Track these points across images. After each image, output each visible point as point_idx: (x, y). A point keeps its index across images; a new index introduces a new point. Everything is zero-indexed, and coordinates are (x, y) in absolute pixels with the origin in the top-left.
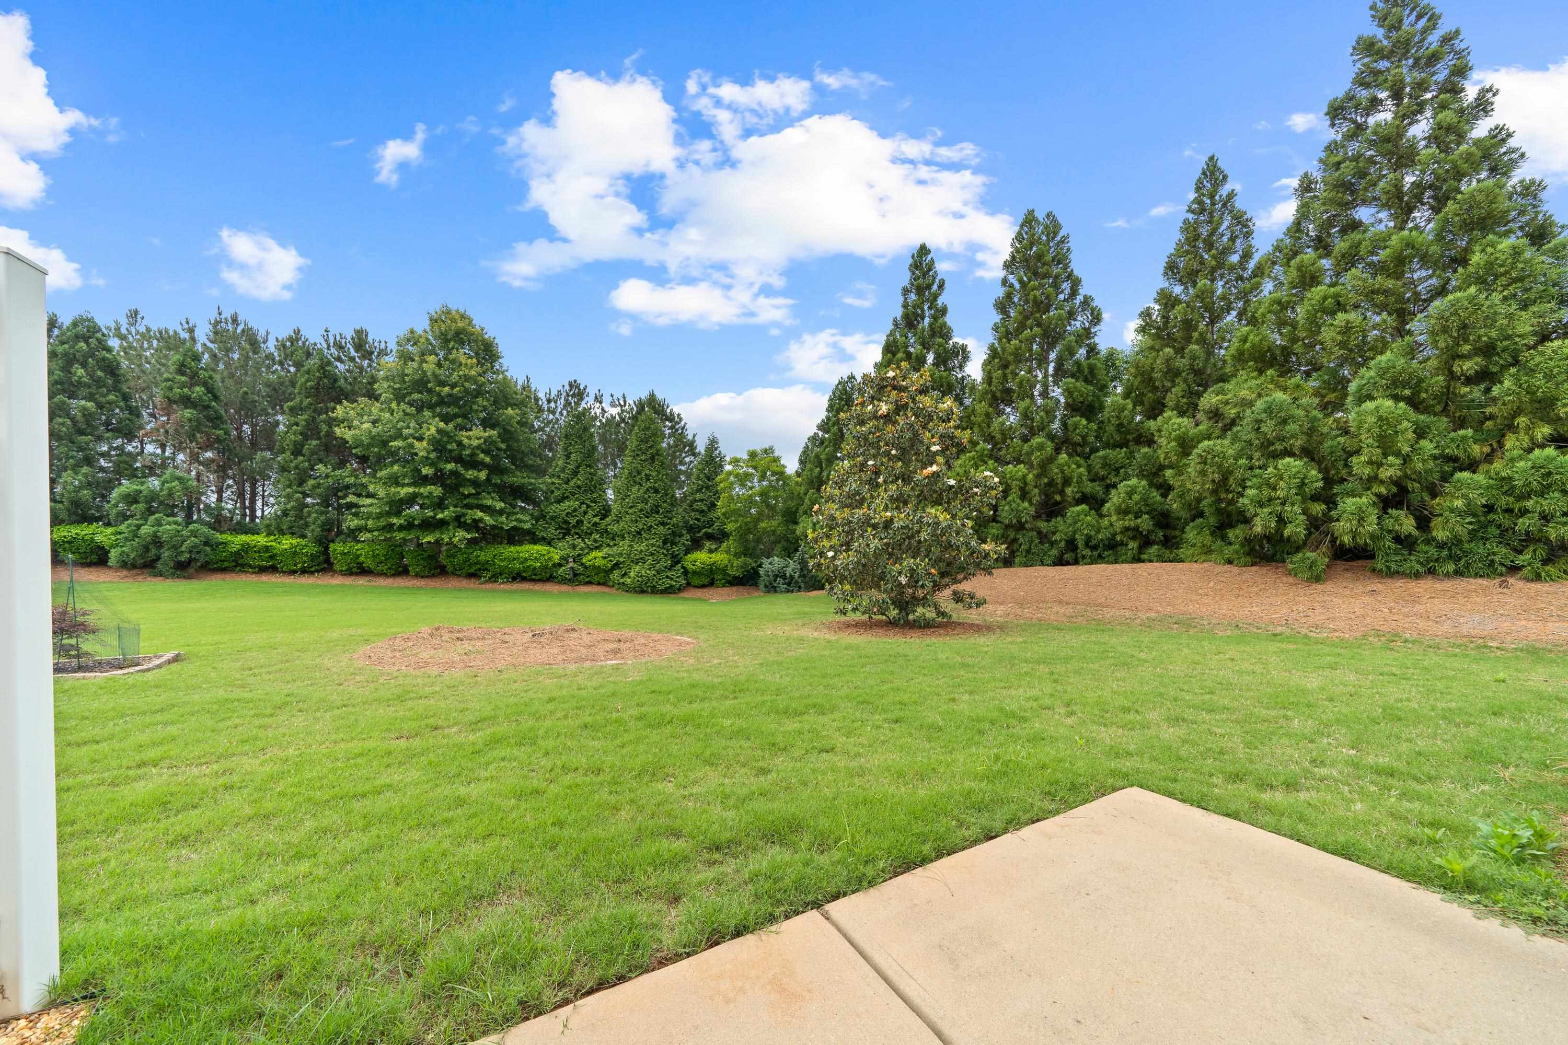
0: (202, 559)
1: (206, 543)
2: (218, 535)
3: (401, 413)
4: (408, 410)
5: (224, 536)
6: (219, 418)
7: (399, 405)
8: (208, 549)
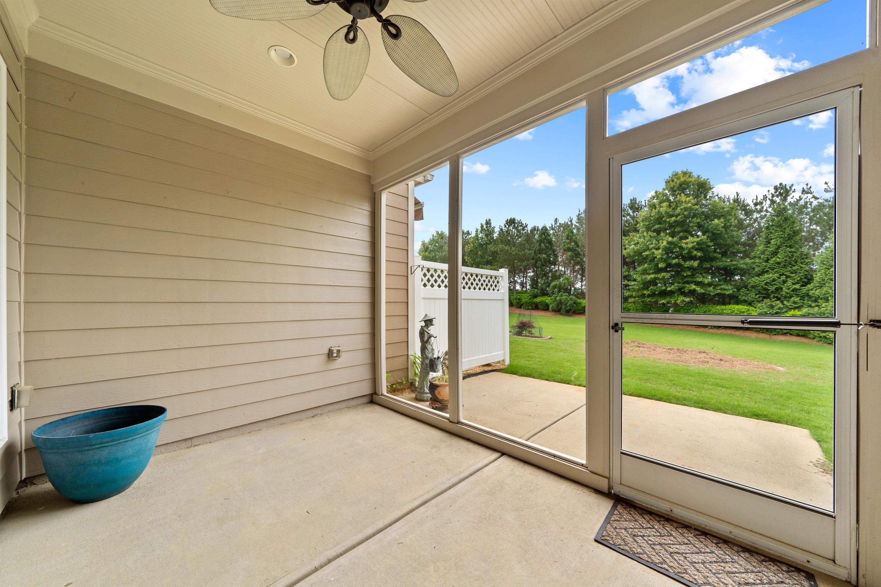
0: (573, 309)
1: (575, 303)
2: (578, 300)
3: (649, 237)
4: (652, 235)
5: (580, 300)
6: (579, 253)
7: (647, 233)
8: (575, 305)
